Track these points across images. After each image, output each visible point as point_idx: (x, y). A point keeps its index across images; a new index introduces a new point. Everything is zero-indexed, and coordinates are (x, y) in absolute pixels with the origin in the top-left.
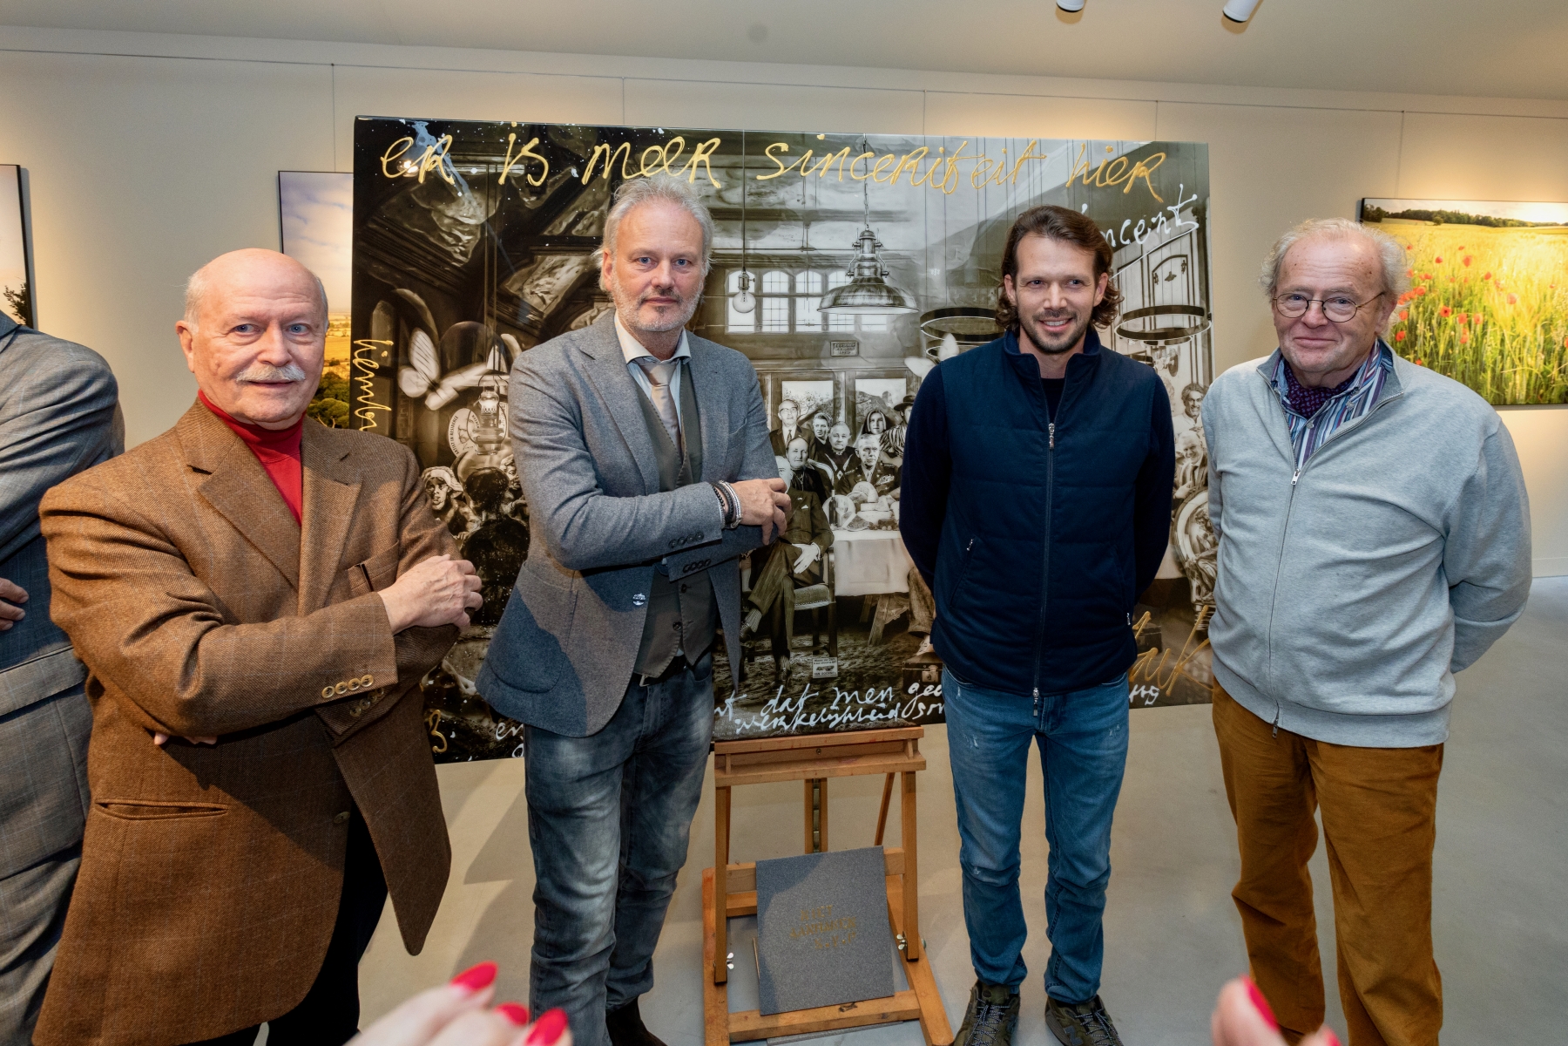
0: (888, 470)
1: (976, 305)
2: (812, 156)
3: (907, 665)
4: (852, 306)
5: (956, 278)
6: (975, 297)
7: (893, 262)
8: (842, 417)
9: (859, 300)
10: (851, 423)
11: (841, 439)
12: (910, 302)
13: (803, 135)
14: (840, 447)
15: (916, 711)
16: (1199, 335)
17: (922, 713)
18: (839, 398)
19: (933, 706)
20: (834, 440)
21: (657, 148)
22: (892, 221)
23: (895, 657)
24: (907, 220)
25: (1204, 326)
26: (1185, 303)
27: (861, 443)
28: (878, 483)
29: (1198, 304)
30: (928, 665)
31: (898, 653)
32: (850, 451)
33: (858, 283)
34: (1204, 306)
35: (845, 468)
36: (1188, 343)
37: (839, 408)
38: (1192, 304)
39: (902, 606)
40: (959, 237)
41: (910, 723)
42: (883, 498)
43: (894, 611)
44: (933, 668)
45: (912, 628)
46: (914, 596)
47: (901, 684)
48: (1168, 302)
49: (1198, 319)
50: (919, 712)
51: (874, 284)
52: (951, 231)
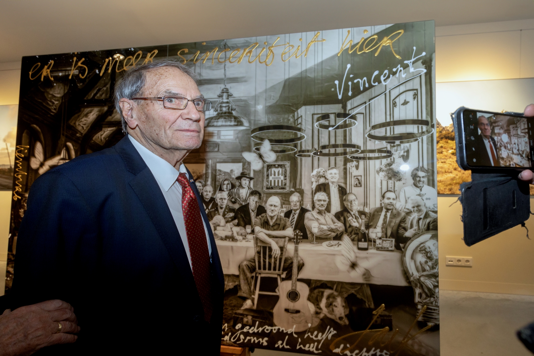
0: (231, 210)
1: (282, 124)
2: (200, 53)
3: (236, 314)
4: (217, 126)
5: (271, 110)
6: (281, 119)
7: (238, 103)
8: (209, 182)
9: (220, 123)
10: (213, 185)
11: (208, 193)
12: (246, 123)
13: (195, 43)
14: (208, 197)
15: (239, 339)
16: (425, 137)
17: (242, 341)
18: (208, 173)
19: (248, 338)
20: (205, 194)
21: (131, 57)
22: (238, 82)
23: (230, 308)
24: (246, 81)
25: (428, 132)
26: (415, 118)
27: (218, 195)
28: (226, 216)
29: (424, 118)
30: (247, 315)
31: (231, 306)
32: (212, 199)
33: (220, 115)
34: (429, 119)
35: (210, 207)
36: (416, 142)
37: (208, 178)
38: (420, 118)
39: (235, 282)
40: (273, 88)
41: (236, 345)
42: (228, 224)
43: (230, 284)
44: (250, 318)
45: (240, 294)
46: (242, 277)
47: (232, 323)
48: (403, 117)
49: (425, 128)
50: (240, 340)
51: (228, 115)
52: (269, 85)
